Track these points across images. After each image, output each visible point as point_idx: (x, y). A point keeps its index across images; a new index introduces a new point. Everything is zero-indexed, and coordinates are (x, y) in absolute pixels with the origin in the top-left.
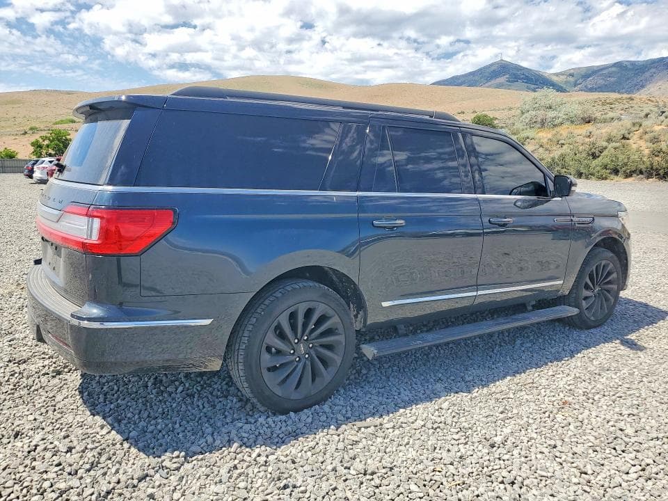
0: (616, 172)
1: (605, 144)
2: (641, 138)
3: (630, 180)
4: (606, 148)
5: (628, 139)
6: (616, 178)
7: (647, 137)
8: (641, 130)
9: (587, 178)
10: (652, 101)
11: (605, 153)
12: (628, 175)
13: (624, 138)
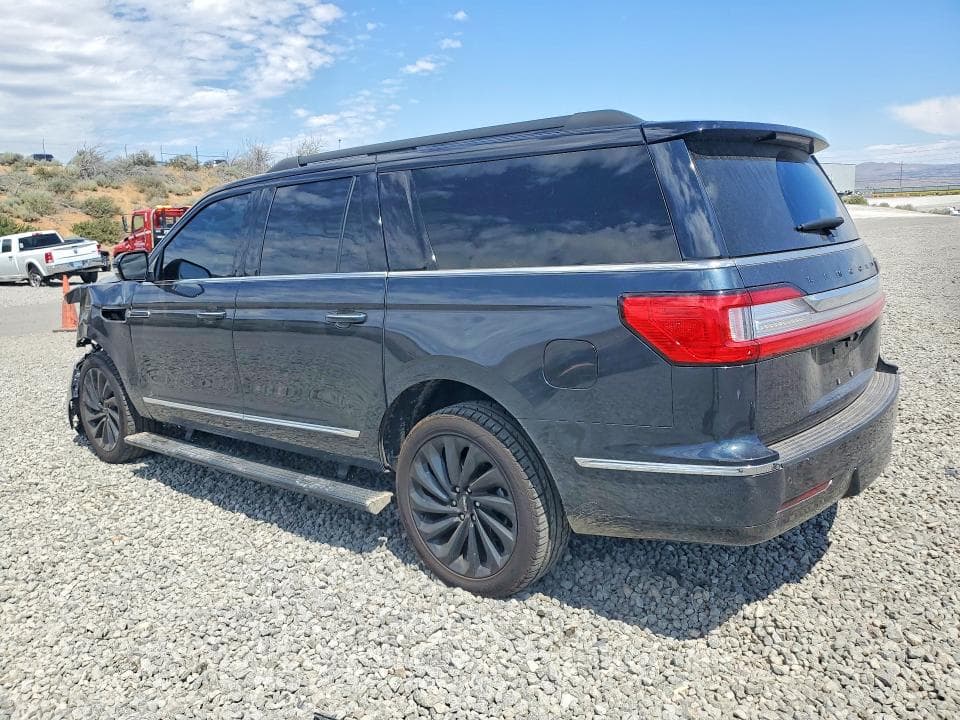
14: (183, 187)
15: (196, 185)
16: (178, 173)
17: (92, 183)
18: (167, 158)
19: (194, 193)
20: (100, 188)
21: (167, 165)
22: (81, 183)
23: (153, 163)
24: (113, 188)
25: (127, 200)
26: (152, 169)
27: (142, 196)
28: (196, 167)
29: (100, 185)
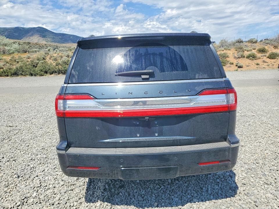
0: (46, 72)
1: (37, 61)
2: (50, 59)
3: (52, 75)
4: (38, 63)
5: (45, 59)
6: (47, 75)
7: (52, 58)
8: (49, 56)
9: (35, 76)
10: (38, 45)
11: (39, 65)
12: (51, 73)
13: (44, 59)
14: (249, 49)
15: (254, 48)
16: (249, 44)
17: (223, 49)
18: (247, 40)
19: (253, 50)
20: (225, 50)
21: (246, 42)
22: (220, 49)
23: (242, 42)
24: (228, 50)
25: (231, 53)
26: (241, 44)
27: (236, 52)
28: (256, 42)
29: (225, 49)
